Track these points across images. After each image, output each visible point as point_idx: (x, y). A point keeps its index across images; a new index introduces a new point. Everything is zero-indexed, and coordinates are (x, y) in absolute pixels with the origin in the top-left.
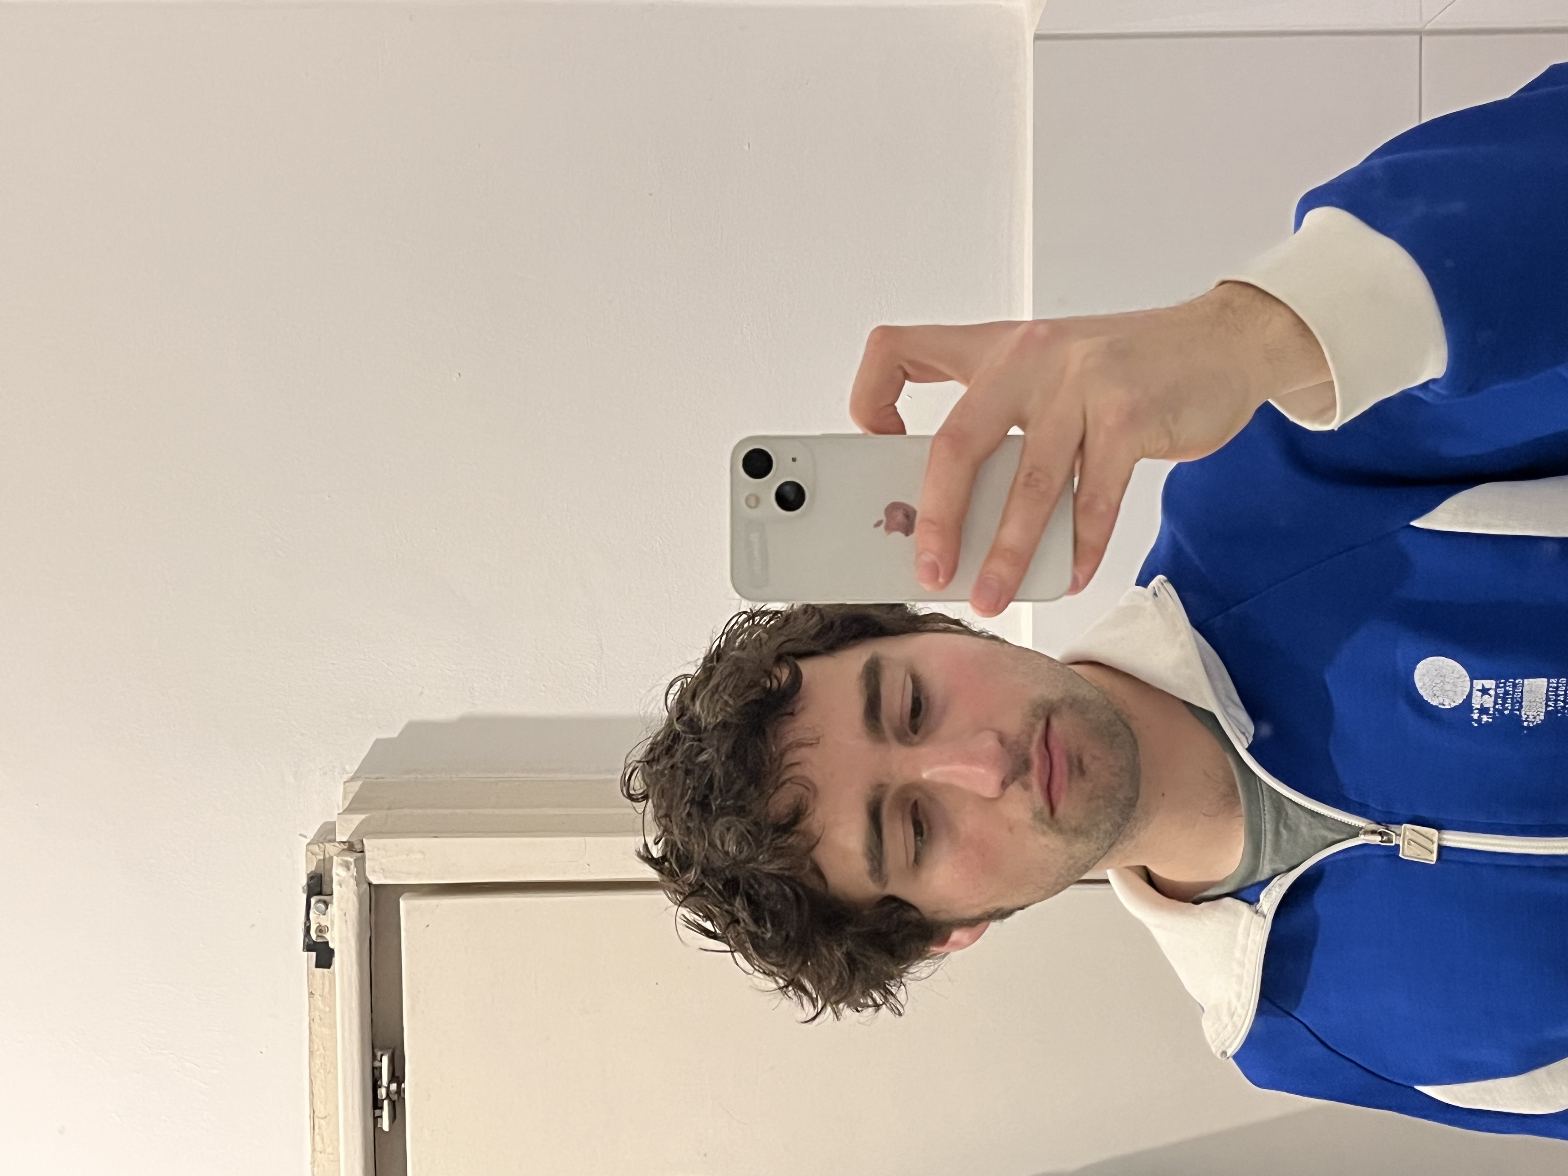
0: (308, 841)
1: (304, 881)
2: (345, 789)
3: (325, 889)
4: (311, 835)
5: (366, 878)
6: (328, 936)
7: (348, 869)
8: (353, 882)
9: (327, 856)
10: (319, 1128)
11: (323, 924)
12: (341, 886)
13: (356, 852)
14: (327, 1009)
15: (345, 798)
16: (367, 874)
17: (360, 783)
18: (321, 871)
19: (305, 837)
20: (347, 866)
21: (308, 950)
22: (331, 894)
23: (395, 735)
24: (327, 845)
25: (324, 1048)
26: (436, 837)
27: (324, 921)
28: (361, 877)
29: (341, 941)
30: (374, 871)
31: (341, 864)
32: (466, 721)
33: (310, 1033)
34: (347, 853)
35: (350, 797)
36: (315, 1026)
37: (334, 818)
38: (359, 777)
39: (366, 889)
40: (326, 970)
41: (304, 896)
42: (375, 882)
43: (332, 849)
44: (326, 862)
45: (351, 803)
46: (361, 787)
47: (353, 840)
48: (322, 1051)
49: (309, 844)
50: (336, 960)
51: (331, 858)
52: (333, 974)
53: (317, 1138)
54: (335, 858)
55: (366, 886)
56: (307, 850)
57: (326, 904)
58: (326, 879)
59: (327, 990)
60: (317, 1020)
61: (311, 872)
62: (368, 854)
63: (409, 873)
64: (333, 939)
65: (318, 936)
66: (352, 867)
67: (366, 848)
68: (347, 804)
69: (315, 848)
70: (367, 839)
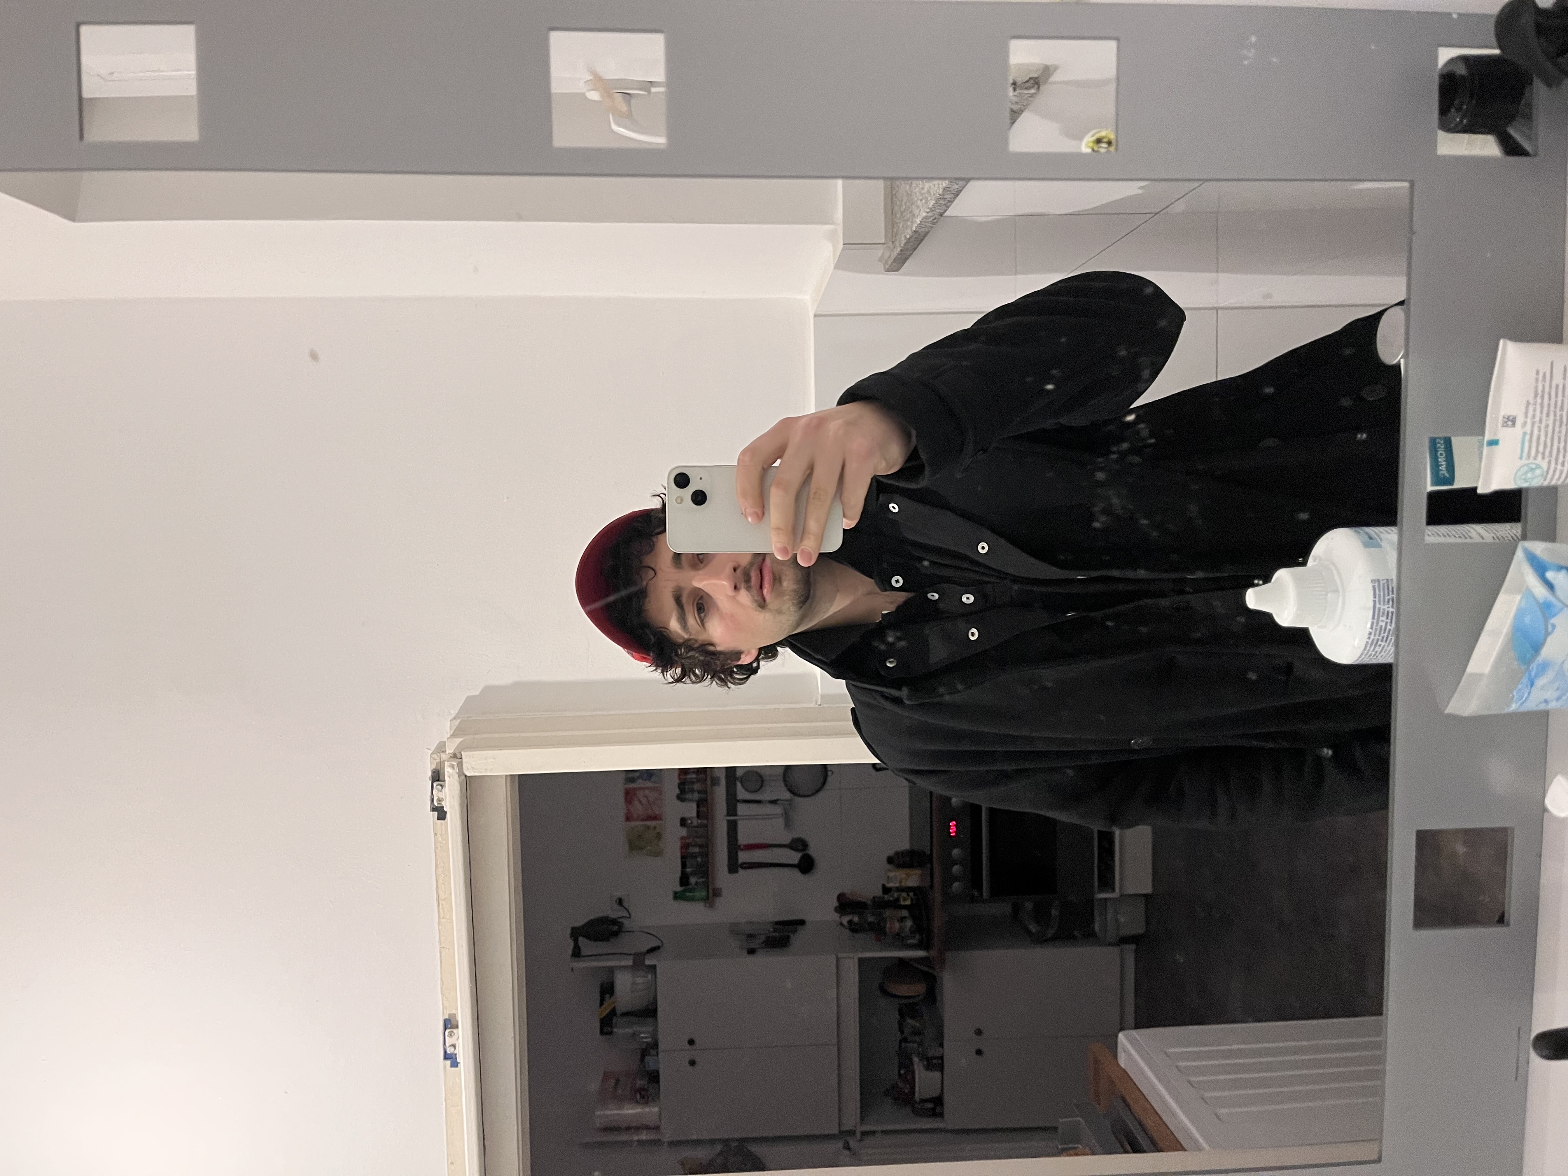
0: (431, 752)
1: (430, 774)
2: (451, 724)
3: (441, 778)
4: (433, 748)
5: (463, 771)
6: (443, 803)
7: (453, 768)
8: (456, 776)
9: (442, 760)
10: (442, 905)
11: (441, 797)
12: (449, 777)
13: (457, 758)
14: (444, 842)
15: (451, 729)
16: (464, 770)
17: (459, 721)
18: (439, 768)
19: (430, 750)
20: (452, 766)
21: (433, 811)
22: (444, 781)
23: (477, 693)
24: (442, 754)
25: (443, 863)
26: (501, 750)
27: (441, 795)
28: (461, 773)
29: (451, 807)
30: (468, 769)
31: (449, 766)
32: (517, 685)
33: (436, 855)
34: (452, 759)
35: (454, 728)
36: (438, 851)
37: (445, 739)
38: (459, 718)
39: (463, 779)
40: (443, 821)
41: (430, 782)
42: (468, 774)
43: (444, 756)
44: (441, 763)
45: (454, 732)
46: (459, 723)
47: (456, 752)
48: (442, 864)
49: (432, 754)
50: (448, 815)
51: (444, 761)
52: (447, 823)
53: (441, 910)
54: (446, 763)
55: (464, 777)
56: (431, 757)
57: (441, 786)
58: (441, 772)
59: (443, 832)
60: (439, 848)
61: (434, 769)
62: (464, 760)
63: (486, 770)
64: (446, 806)
65: (438, 804)
66: (456, 767)
67: (463, 757)
68: (452, 732)
69: (435, 756)
70: (464, 751)
